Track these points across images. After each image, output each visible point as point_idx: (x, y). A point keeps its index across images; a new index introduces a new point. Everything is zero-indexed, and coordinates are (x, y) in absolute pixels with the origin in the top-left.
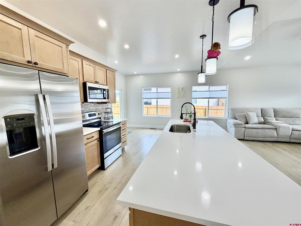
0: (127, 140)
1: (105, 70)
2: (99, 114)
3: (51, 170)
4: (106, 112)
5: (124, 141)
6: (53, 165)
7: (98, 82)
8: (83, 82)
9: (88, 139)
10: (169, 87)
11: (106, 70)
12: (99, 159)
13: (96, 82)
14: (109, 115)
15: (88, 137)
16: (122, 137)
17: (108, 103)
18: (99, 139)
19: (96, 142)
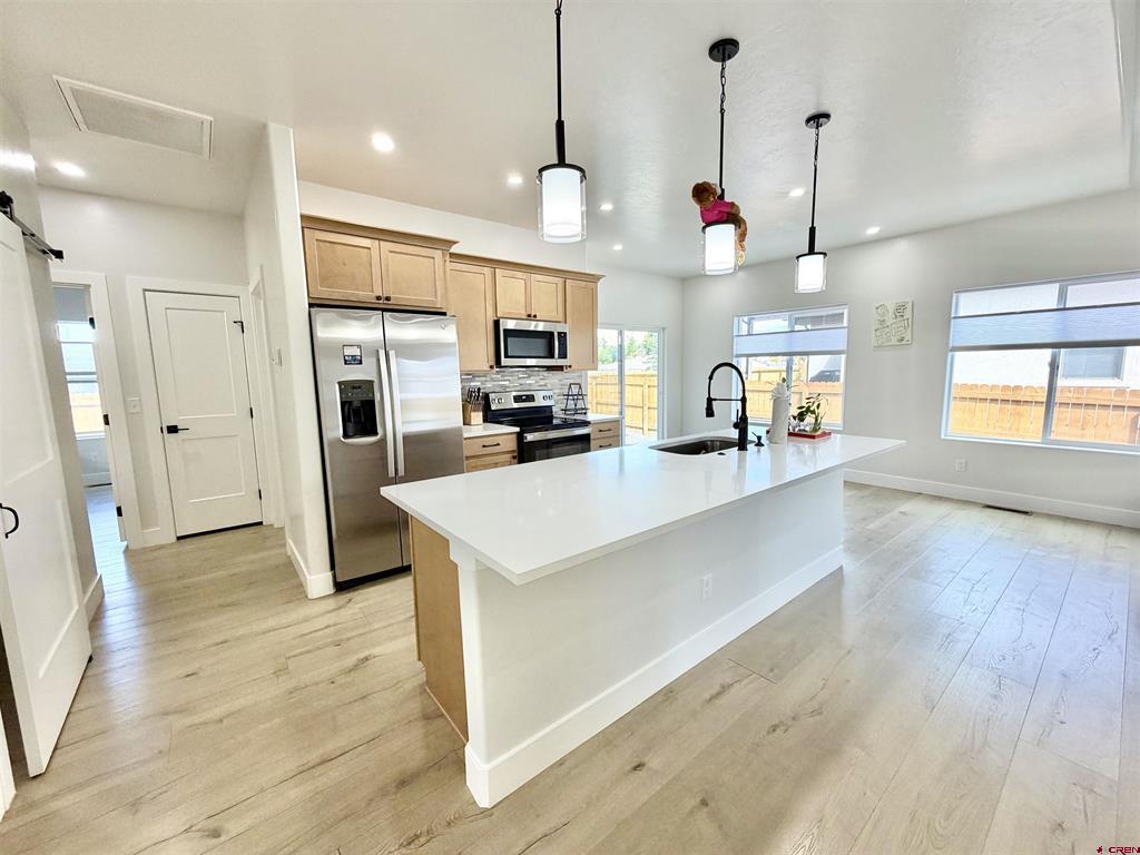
1: (562, 280)
2: (544, 398)
4: (571, 395)
6: (396, 469)
7: (536, 317)
8: (495, 319)
9: (485, 446)
10: (839, 305)
11: (564, 282)
13: (529, 316)
17: (566, 368)
18: (515, 454)
19: (506, 458)
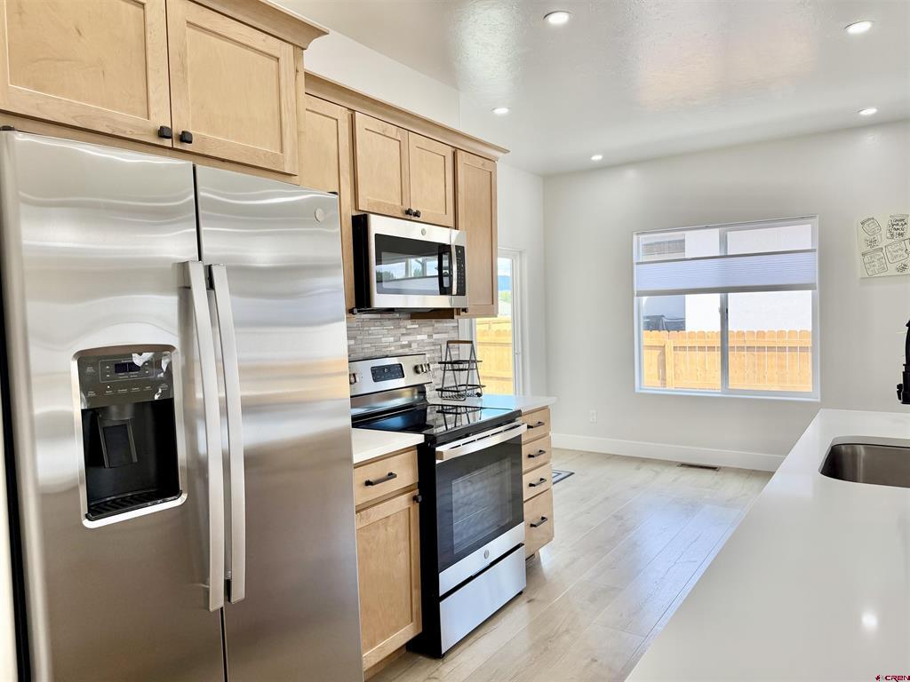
0: (552, 516)
1: (450, 150)
2: (416, 370)
3: (222, 609)
4: (451, 363)
5: (540, 520)
6: (228, 584)
7: (417, 214)
8: (355, 213)
9: (368, 483)
10: (802, 218)
11: (454, 154)
12: (417, 594)
13: (408, 212)
14: (462, 377)
15: (372, 473)
16: (527, 493)
17: (458, 314)
18: (416, 492)
19: (403, 502)
